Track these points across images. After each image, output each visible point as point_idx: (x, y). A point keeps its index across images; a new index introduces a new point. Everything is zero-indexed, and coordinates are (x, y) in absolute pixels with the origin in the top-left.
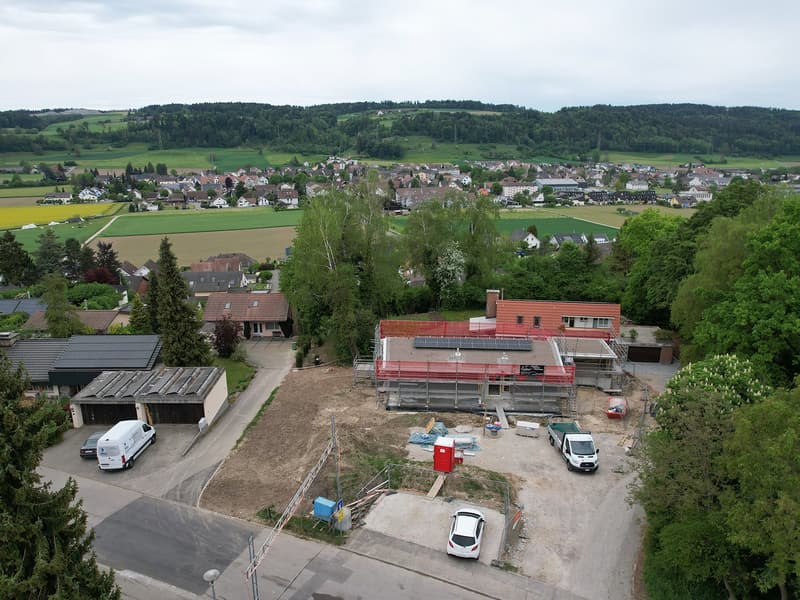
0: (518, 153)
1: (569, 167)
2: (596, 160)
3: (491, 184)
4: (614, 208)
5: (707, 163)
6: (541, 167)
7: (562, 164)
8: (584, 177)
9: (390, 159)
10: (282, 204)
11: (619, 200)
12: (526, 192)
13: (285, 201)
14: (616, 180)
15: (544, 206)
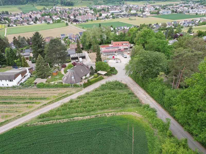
0: (104, 3)
1: (117, 6)
2: (124, 4)
3: (99, 13)
4: (128, 18)
5: (150, 3)
6: (110, 6)
7: (115, 5)
8: (121, 10)
9: (70, 6)
10: (49, 22)
11: (129, 16)
12: (108, 15)
13: (49, 21)
14: (128, 10)
15: (112, 19)
